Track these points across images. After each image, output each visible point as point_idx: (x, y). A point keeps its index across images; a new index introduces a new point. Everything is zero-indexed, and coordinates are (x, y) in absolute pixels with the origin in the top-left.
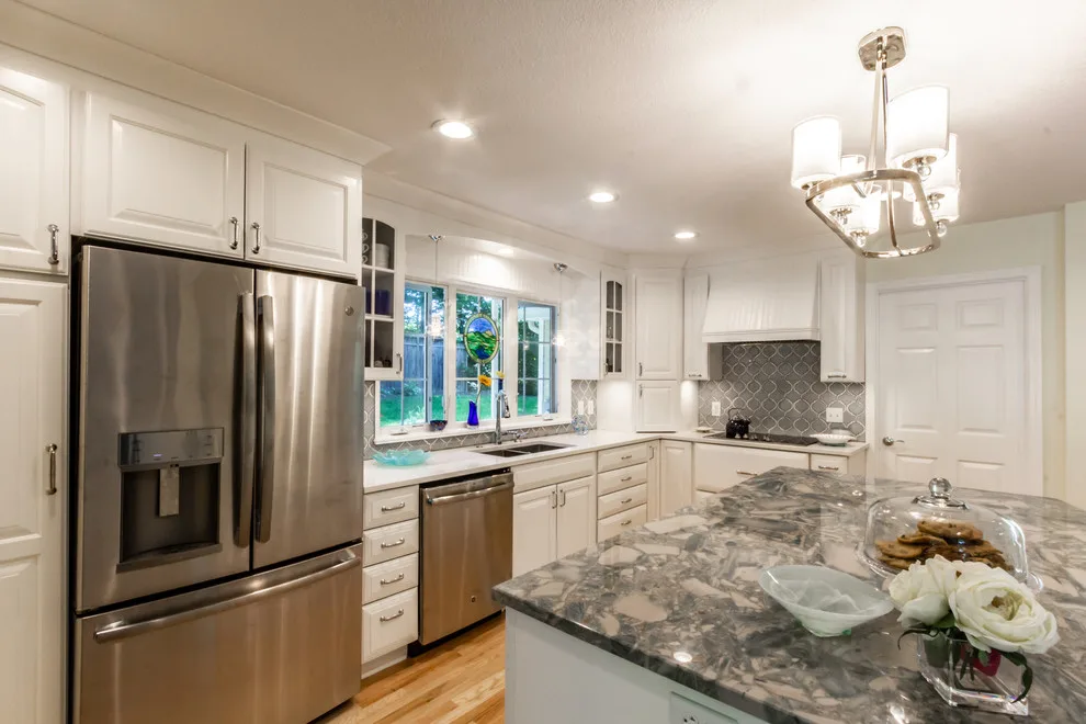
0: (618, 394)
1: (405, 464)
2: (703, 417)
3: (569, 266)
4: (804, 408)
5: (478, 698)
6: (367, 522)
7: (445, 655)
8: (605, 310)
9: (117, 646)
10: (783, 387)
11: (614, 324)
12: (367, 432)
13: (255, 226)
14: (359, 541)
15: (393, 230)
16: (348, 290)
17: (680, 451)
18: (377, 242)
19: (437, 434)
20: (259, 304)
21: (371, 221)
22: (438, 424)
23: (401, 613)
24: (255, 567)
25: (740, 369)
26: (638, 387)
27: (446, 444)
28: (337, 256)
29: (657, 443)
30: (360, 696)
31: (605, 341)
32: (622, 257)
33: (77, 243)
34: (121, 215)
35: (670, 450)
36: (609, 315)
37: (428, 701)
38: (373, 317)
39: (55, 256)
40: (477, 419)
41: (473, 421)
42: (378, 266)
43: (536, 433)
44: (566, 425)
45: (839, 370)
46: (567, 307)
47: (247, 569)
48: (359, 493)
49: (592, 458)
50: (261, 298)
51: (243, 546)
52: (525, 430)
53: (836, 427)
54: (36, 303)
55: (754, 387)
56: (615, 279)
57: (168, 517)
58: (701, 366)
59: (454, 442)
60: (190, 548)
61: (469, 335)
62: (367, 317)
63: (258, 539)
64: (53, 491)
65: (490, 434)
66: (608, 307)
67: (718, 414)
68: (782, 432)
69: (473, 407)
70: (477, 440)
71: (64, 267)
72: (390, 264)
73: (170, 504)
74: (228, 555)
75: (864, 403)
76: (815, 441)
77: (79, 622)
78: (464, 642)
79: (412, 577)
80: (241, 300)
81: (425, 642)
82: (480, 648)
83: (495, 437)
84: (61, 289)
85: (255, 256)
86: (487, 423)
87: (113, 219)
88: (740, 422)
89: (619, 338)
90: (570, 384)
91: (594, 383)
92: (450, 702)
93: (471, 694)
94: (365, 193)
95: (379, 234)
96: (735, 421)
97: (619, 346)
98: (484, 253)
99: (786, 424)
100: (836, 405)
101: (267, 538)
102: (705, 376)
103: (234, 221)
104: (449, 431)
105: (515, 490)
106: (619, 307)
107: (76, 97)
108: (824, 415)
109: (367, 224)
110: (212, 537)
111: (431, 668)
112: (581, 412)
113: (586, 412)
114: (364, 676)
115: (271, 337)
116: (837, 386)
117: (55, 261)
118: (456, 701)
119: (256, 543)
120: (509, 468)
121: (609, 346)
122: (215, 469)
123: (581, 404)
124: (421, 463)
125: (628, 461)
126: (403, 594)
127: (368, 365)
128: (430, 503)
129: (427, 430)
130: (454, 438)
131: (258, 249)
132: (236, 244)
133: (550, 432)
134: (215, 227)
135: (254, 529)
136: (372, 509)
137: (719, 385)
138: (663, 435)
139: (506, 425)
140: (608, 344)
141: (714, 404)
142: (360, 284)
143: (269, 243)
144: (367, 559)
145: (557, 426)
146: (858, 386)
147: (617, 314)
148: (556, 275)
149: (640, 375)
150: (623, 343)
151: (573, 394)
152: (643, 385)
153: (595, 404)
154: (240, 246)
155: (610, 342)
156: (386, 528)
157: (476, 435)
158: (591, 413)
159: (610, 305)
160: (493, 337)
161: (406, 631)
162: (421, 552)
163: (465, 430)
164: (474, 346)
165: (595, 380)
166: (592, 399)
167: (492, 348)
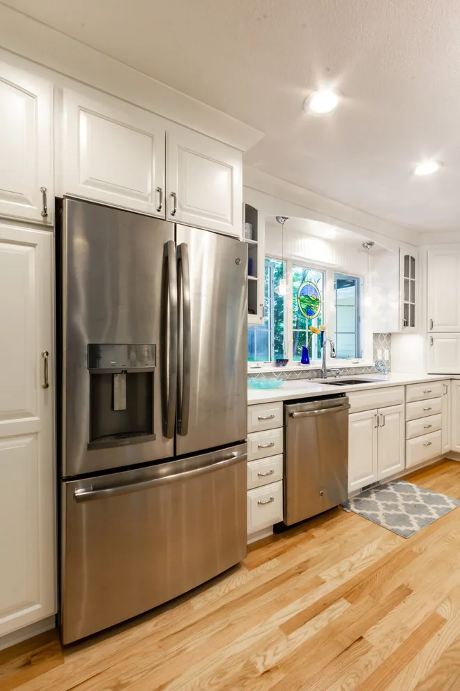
1: (268, 387)
3: (376, 242)
5: (341, 576)
6: (250, 427)
7: (302, 535)
8: (403, 278)
9: (84, 506)
11: (410, 288)
13: (173, 195)
14: (243, 442)
15: (257, 211)
16: (237, 245)
18: (246, 222)
19: (281, 369)
20: (179, 249)
22: (282, 362)
23: (272, 499)
24: (178, 454)
26: (429, 340)
27: (288, 376)
28: (226, 221)
29: (447, 383)
30: (246, 561)
31: (402, 302)
33: (59, 202)
34: (87, 183)
35: (459, 389)
36: (406, 281)
37: (300, 573)
39: (45, 210)
40: (308, 359)
41: (305, 360)
42: (246, 238)
43: (348, 372)
44: (370, 367)
47: (172, 456)
48: (244, 405)
49: (401, 390)
50: (180, 246)
51: (170, 438)
54: (34, 245)
56: (411, 254)
57: (120, 411)
59: (293, 375)
60: (134, 436)
61: (302, 297)
63: (180, 434)
64: (47, 386)
65: (317, 370)
66: (405, 276)
70: (309, 374)
71: (51, 219)
72: (254, 239)
73: (121, 403)
74: (160, 446)
77: (64, 484)
78: (315, 527)
79: (279, 472)
80: (166, 246)
81: (289, 523)
82: (330, 533)
83: (320, 373)
84: (49, 235)
85: (173, 217)
86: (315, 363)
87: (81, 185)
89: (413, 300)
90: (372, 336)
91: (389, 336)
92: (318, 577)
93: (333, 571)
97: (413, 307)
101: (185, 434)
103: (159, 190)
104: (289, 367)
105: (350, 411)
106: (413, 276)
107: (58, 94)
110: (150, 430)
111: (295, 545)
112: (380, 358)
113: (383, 358)
114: (249, 542)
117: (45, 215)
118: (324, 576)
119: (178, 436)
120: (344, 393)
121: (406, 306)
122: (150, 376)
123: (379, 352)
124: (277, 387)
125: (428, 395)
126: (272, 485)
128: (291, 416)
129: (274, 366)
130: (292, 372)
131: (175, 212)
132: (160, 208)
133: (358, 371)
134: (146, 194)
135: (176, 427)
139: (330, 364)
140: (405, 304)
143: (182, 208)
144: (250, 455)
145: (363, 368)
147: (412, 281)
148: (365, 252)
149: (431, 329)
150: (416, 304)
151: (374, 345)
152: (433, 337)
153: (389, 351)
154: (163, 209)
155: (407, 302)
156: (260, 433)
157: (307, 371)
158: (387, 358)
159: (406, 274)
160: (317, 300)
161: (274, 514)
162: (285, 454)
163: (299, 367)
164: (304, 306)
165: (390, 334)
166: (388, 348)
167: (316, 308)
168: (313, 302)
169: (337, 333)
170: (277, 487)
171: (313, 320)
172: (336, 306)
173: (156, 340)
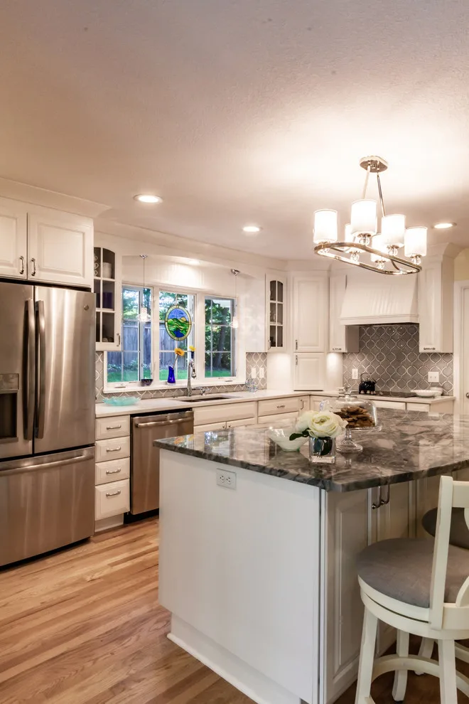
0: (281, 362)
1: (122, 405)
2: (346, 379)
3: (242, 271)
4: (413, 372)
6: (98, 435)
8: (269, 301)
10: (400, 357)
11: (276, 311)
12: (98, 383)
13: (33, 260)
14: (93, 445)
15: (114, 254)
16: (86, 295)
18: (104, 261)
19: (146, 388)
20: (37, 305)
21: (100, 249)
22: (147, 382)
23: (119, 493)
24: (36, 452)
25: (371, 344)
26: (294, 358)
27: (152, 394)
28: (78, 274)
29: (307, 398)
30: (92, 538)
31: (269, 324)
32: (282, 263)
35: (318, 403)
36: (272, 306)
38: (102, 310)
40: (174, 379)
41: (171, 380)
42: (104, 277)
43: (218, 390)
44: (242, 385)
45: (431, 344)
46: (242, 299)
47: (31, 453)
48: (92, 417)
49: (253, 405)
50: (37, 302)
51: (29, 440)
52: (210, 387)
53: (434, 385)
55: (380, 358)
56: (277, 279)
58: (341, 342)
59: (158, 394)
61: (169, 321)
62: (97, 310)
63: (37, 437)
65: (183, 389)
66: (271, 299)
67: (357, 378)
68: (399, 390)
69: (171, 371)
70: (175, 393)
72: (113, 277)
74: (21, 445)
75: (452, 368)
76: (415, 395)
79: (126, 472)
80: (27, 303)
81: (135, 513)
83: (186, 391)
85: (33, 277)
86: (181, 383)
88: (369, 383)
89: (281, 321)
90: (245, 356)
91: (265, 355)
94: (96, 231)
95: (105, 257)
96: (365, 382)
97: (280, 329)
98: (178, 263)
99: (401, 384)
100: (434, 370)
101: (42, 437)
102: (344, 350)
103: (22, 258)
104: (153, 386)
105: (195, 423)
106: (281, 299)
108: (427, 377)
109: (97, 251)
110: (13, 434)
111: (139, 528)
112: (254, 376)
113: (258, 376)
114: (96, 531)
115: (43, 323)
116: (435, 355)
119: (36, 439)
120: (192, 408)
121: (272, 328)
122: (14, 396)
123: (253, 370)
124: (131, 404)
125: (281, 410)
126: (120, 482)
127: (98, 340)
128: (137, 426)
129: (139, 386)
130: (158, 391)
131: (34, 273)
132: (23, 271)
133: (228, 389)
134: (12, 262)
135: (35, 431)
136: (101, 427)
137: (357, 357)
138: (312, 393)
139: (194, 383)
140: (271, 326)
141: (353, 370)
142: (92, 291)
143: (41, 270)
144: (98, 458)
145: (234, 386)
146: (448, 355)
147: (279, 304)
149: (297, 349)
150: (284, 325)
151: (247, 363)
152: (298, 356)
153: (265, 370)
154: (25, 272)
155: (273, 324)
156: (109, 440)
157: (174, 390)
158: (262, 376)
159: (273, 299)
160: (186, 321)
161: (122, 504)
162: (131, 457)
163: (166, 386)
164: (173, 328)
165: (266, 353)
166: (263, 367)
167: (185, 330)
168: (182, 324)
170: (125, 484)
173: (19, 370)
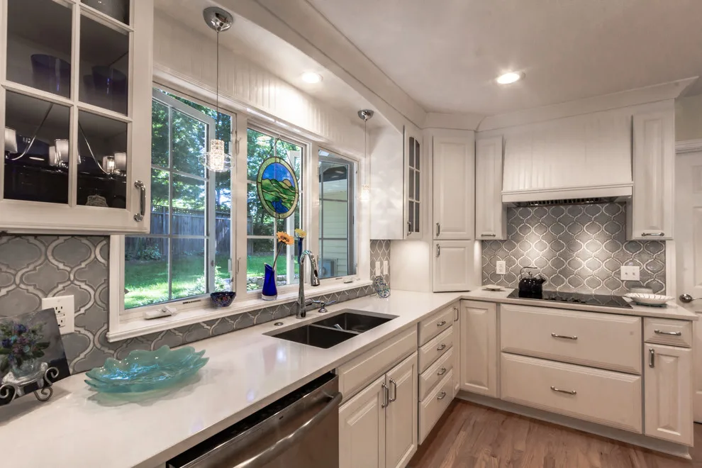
2: (488, 275)
8: (407, 166)
11: (415, 181)
17: (483, 312)
19: (220, 313)
22: (223, 298)
26: (435, 247)
29: (458, 305)
31: (407, 199)
35: (470, 310)
36: (411, 172)
40: (274, 288)
41: (269, 289)
43: (338, 297)
44: (366, 287)
52: (328, 296)
56: (415, 137)
65: (292, 304)
67: (507, 274)
69: (269, 273)
70: (275, 314)
75: (663, 261)
86: (288, 291)
88: (533, 280)
89: (418, 198)
90: (368, 244)
91: (388, 243)
96: (528, 280)
97: (418, 205)
100: (631, 263)
102: (499, 236)
104: (238, 306)
106: (418, 167)
108: (619, 273)
112: (378, 273)
113: (382, 272)
120: (333, 370)
121: (411, 203)
123: (378, 264)
125: (441, 328)
129: (205, 308)
130: (244, 315)
133: (351, 295)
137: (503, 245)
141: (498, 263)
145: (357, 289)
146: (656, 245)
147: (416, 172)
148: (361, 126)
149: (438, 235)
150: (421, 203)
151: (371, 255)
152: (440, 245)
153: (389, 264)
155: (411, 200)
157: (273, 308)
158: (386, 272)
159: (411, 164)
160: (292, 188)
163: (258, 303)
164: (269, 197)
165: (389, 240)
166: (387, 259)
167: (290, 201)
168: (285, 191)
169: (322, 239)
171: (288, 219)
172: (322, 199)
